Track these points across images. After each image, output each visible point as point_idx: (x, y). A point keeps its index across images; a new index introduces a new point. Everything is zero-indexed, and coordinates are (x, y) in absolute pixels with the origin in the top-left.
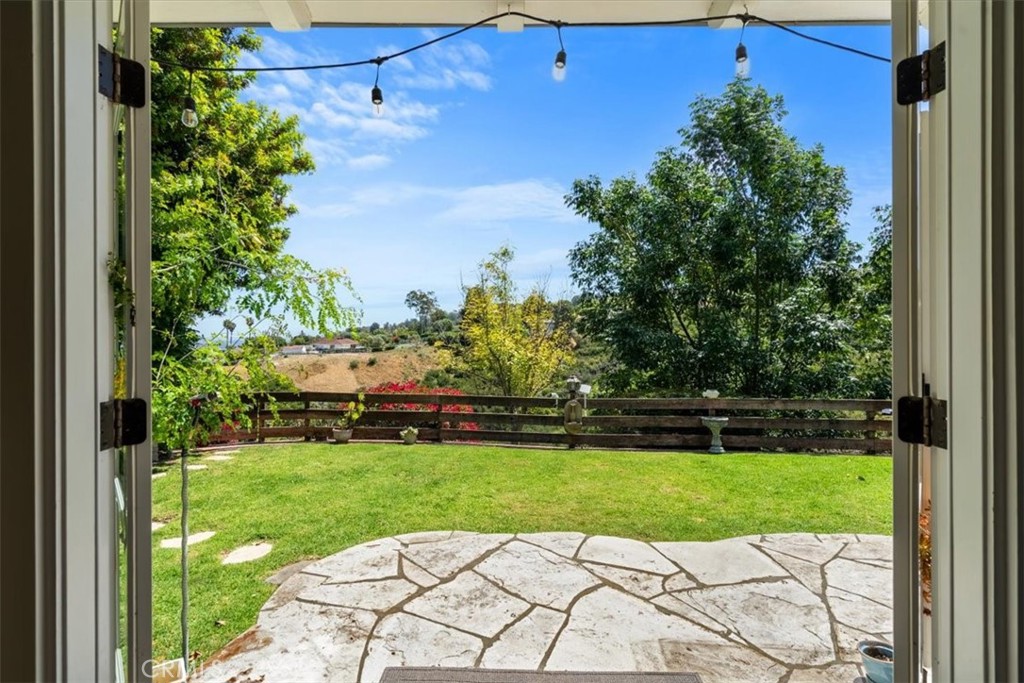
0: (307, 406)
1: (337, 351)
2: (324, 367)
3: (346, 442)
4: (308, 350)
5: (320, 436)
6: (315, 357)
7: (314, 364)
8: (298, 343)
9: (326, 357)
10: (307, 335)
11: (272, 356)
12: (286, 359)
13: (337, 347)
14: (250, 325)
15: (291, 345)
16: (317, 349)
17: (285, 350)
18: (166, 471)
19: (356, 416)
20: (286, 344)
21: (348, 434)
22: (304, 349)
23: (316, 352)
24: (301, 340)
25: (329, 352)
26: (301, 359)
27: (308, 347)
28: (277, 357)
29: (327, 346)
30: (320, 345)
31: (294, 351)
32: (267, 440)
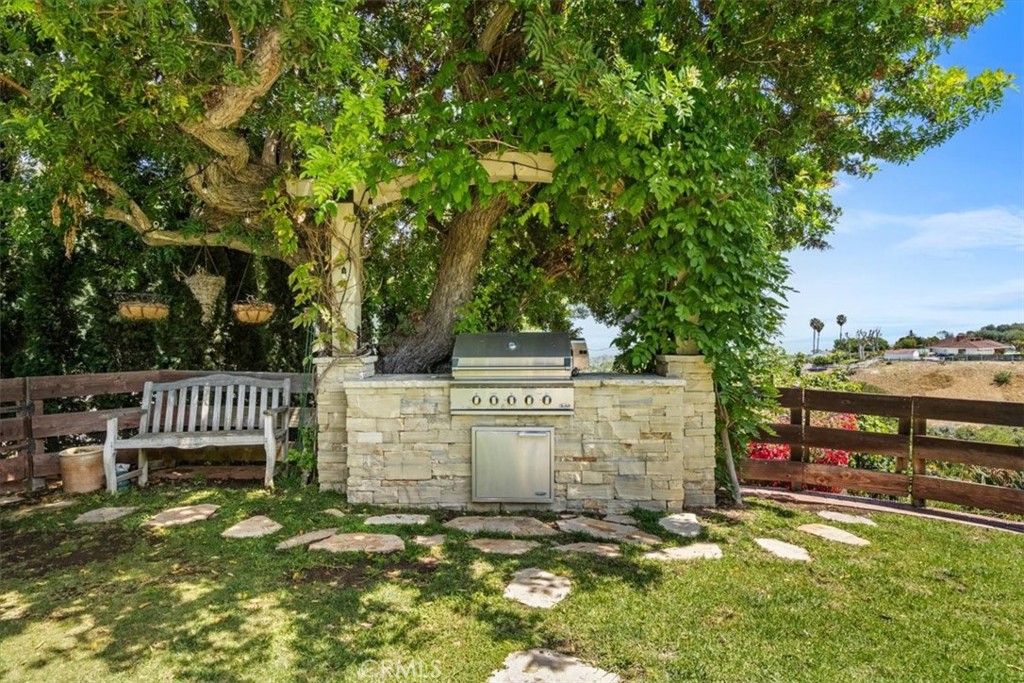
1: (971, 358)
2: (948, 379)
4: (922, 356)
6: (932, 366)
7: (933, 375)
8: (907, 346)
9: (950, 366)
10: (918, 336)
11: (869, 362)
12: (890, 367)
13: (971, 352)
14: (841, 324)
15: (896, 348)
16: (936, 355)
17: (888, 355)
18: (723, 541)
20: (887, 347)
22: (916, 354)
23: (936, 359)
24: (911, 342)
25: (956, 360)
26: (913, 366)
27: (922, 351)
28: (877, 364)
29: (952, 351)
30: (941, 350)
31: (902, 356)
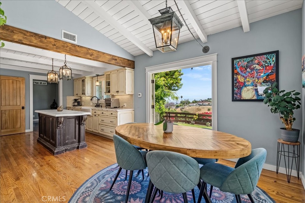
0: (186, 116)
1: (204, 105)
2: (200, 109)
3: (193, 124)
4: (196, 105)
5: (189, 122)
6: (198, 107)
7: (198, 109)
8: (194, 103)
9: (201, 107)
10: (196, 100)
11: (187, 106)
12: (190, 107)
13: (204, 104)
14: (182, 98)
15: (192, 103)
17: (190, 104)
19: (196, 119)
20: (190, 103)
21: (194, 122)
22: (195, 104)
23: (198, 105)
24: (195, 102)
26: (194, 107)
27: (196, 104)
29: (201, 104)
30: (199, 104)
31: (192, 105)
32: (178, 122)
